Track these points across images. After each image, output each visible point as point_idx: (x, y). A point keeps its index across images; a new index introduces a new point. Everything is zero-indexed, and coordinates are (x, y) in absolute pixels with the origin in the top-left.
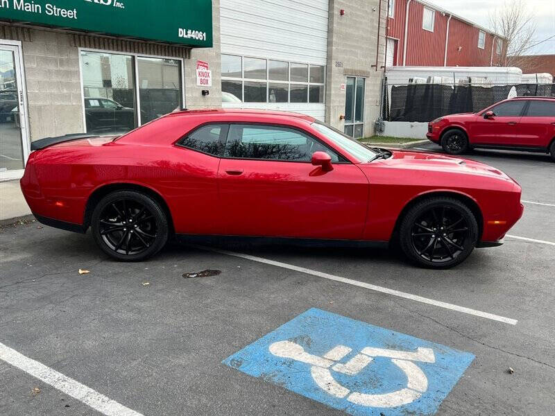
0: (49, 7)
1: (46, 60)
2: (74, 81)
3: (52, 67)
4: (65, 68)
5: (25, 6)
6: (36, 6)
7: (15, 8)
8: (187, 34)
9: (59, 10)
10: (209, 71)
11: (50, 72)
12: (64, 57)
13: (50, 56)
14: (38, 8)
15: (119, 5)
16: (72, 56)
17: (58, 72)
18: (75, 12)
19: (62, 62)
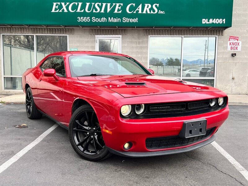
0: (124, 19)
1: (132, 42)
2: (144, 51)
3: (134, 45)
4: (141, 45)
5: (113, 20)
6: (118, 19)
7: (109, 21)
8: (208, 21)
9: (129, 19)
10: (238, 42)
11: (133, 47)
12: (141, 41)
13: (134, 40)
14: (119, 20)
15: (162, 12)
16: (145, 40)
17: (137, 47)
18: (137, 19)
19: (139, 43)
